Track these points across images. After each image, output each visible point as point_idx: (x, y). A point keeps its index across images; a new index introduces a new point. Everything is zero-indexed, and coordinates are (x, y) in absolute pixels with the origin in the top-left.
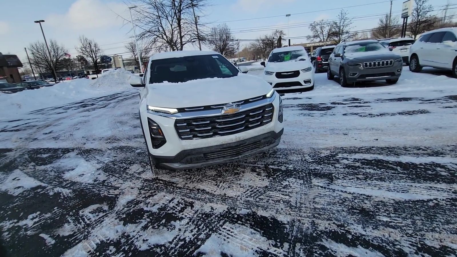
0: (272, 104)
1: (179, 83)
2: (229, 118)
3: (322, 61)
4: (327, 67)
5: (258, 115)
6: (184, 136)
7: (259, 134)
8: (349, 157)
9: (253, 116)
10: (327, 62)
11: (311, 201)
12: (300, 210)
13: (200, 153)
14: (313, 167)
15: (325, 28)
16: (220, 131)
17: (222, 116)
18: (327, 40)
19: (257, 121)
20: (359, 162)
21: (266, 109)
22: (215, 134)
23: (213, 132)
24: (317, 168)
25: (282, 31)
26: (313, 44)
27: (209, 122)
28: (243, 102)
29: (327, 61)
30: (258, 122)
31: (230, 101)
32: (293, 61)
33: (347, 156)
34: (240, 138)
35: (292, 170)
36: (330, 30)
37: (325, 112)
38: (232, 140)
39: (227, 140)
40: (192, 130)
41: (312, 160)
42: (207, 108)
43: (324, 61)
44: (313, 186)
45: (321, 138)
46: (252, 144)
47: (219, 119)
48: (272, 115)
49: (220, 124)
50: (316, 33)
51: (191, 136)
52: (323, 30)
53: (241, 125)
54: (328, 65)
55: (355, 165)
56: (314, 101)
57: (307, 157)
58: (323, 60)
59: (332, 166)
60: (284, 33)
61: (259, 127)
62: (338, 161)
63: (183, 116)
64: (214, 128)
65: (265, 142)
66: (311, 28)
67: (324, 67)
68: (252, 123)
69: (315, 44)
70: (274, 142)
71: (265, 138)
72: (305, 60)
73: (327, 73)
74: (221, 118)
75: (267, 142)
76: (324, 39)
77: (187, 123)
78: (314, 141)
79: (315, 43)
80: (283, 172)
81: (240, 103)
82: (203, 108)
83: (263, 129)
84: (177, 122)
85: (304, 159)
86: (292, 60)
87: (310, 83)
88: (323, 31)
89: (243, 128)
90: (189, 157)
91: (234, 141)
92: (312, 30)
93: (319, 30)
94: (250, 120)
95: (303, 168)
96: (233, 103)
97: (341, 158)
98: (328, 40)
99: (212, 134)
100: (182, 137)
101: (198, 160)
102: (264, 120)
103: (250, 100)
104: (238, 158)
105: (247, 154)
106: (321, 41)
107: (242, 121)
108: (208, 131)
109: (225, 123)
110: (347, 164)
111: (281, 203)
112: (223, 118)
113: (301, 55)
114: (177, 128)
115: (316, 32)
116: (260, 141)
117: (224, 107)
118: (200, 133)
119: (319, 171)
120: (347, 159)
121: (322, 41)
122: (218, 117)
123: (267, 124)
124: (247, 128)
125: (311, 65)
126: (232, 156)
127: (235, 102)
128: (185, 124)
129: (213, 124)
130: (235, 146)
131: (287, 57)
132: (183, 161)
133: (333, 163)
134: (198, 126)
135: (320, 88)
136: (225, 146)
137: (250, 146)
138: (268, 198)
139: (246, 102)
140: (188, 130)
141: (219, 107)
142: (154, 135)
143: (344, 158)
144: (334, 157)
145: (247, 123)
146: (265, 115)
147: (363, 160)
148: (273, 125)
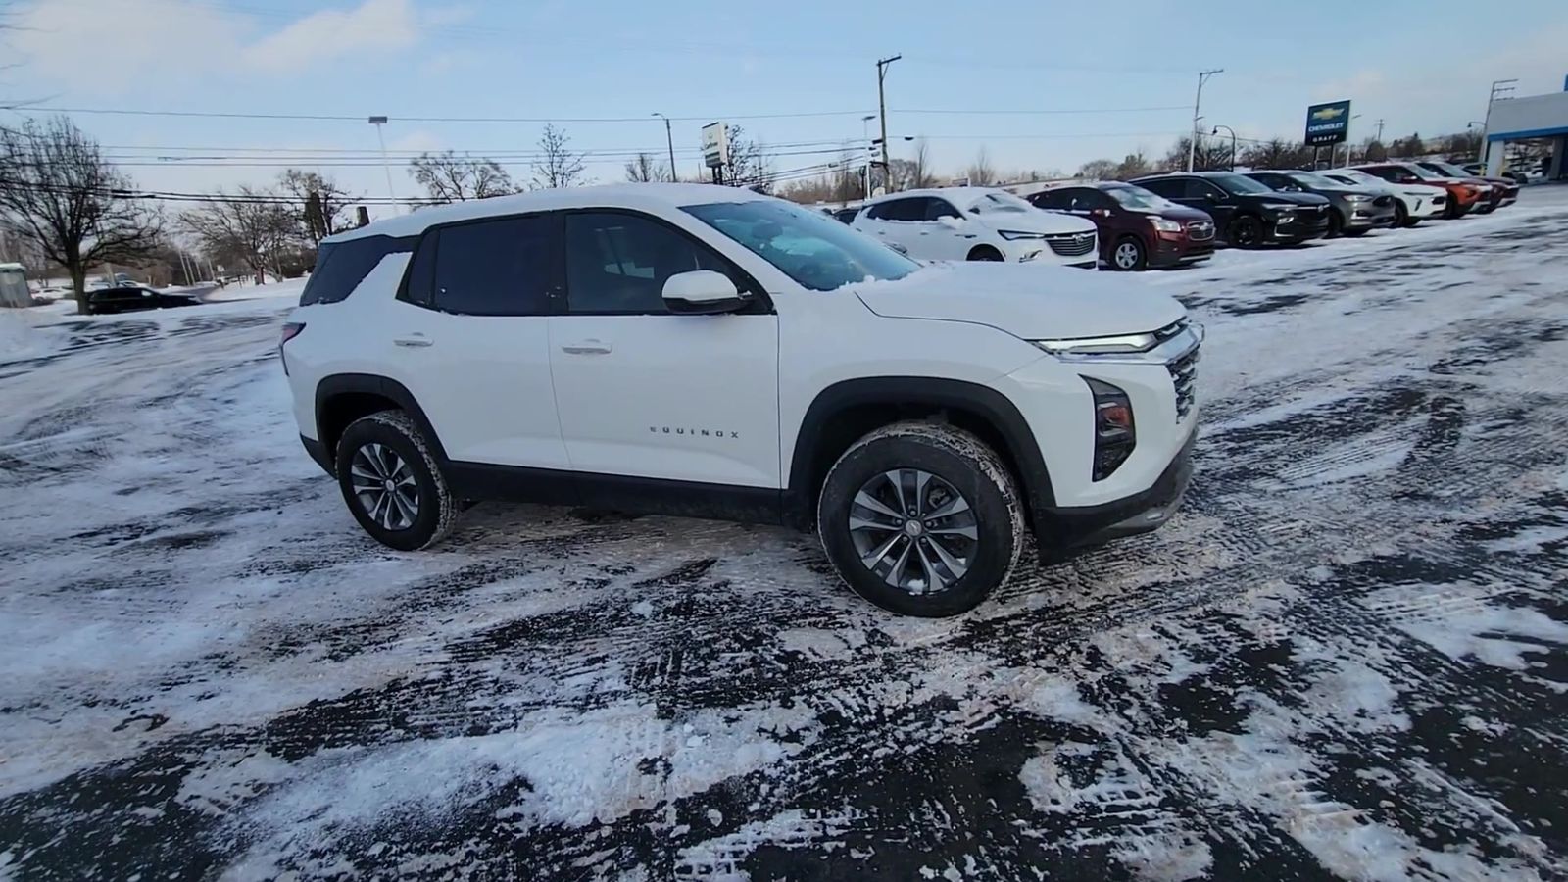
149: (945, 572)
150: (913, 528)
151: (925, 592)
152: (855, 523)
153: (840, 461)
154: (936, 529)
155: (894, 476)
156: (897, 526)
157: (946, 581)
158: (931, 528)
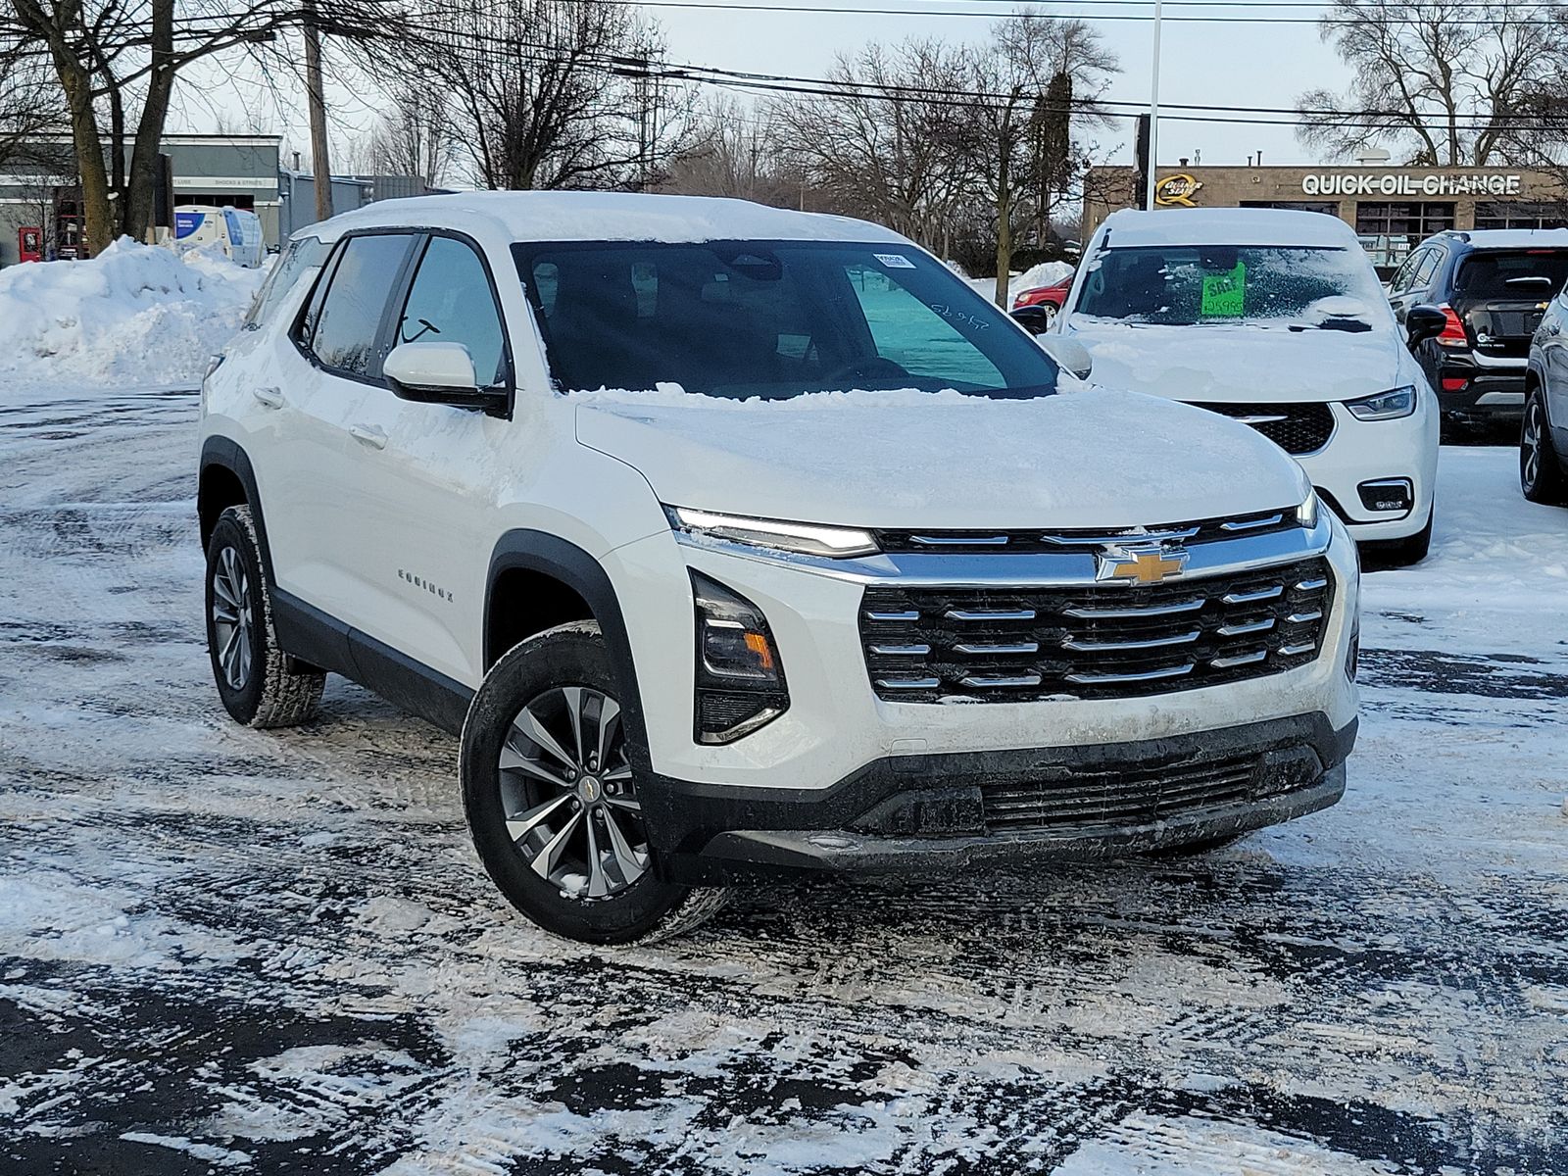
0: (1322, 561)
1: (754, 401)
2: (1128, 603)
3: (1473, 344)
4: (1519, 397)
5: (1258, 610)
6: (896, 678)
7: (1259, 717)
9: (1238, 614)
10: (1522, 362)
11: (1533, 1058)
12: (1487, 1083)
13: (970, 780)
14: (1518, 945)
15: (1468, 43)
16: (1078, 670)
17: (1099, 590)
18: (1482, 157)
19: (1253, 641)
21: (1300, 586)
22: (1054, 685)
23: (1044, 675)
24: (1540, 950)
25: (1076, 30)
26: (1364, 184)
27: (1030, 615)
28: (1193, 532)
29: (1519, 347)
30: (1253, 650)
31: (1135, 519)
32: (1276, 327)
34: (1171, 721)
35: (1403, 955)
36: (1514, 67)
37: (1543, 704)
38: (1133, 723)
39: (1107, 724)
40: (941, 654)
41: (1505, 923)
42: (1026, 541)
43: (1486, 351)
44: (1532, 1012)
45: (1534, 833)
46: (1220, 764)
47: (1081, 604)
48: (1321, 624)
49: (1081, 629)
50: (1387, 86)
51: (934, 683)
52: (1453, 65)
53: (1178, 654)
54: (1530, 381)
56: (1446, 638)
57: (1477, 911)
58: (1482, 338)
60: (1100, 46)
61: (1258, 675)
63: (904, 574)
64: (1051, 651)
65: (1282, 765)
66: (1342, 32)
67: (1488, 398)
68: (1228, 646)
69: (1381, 184)
70: (1320, 781)
71: (1281, 745)
72: (1368, 328)
73: (1515, 452)
74: (1091, 602)
75: (1290, 765)
76: (1455, 143)
77: (921, 611)
78: (1504, 845)
79: (1377, 172)
80: (1352, 960)
81: (1181, 536)
82: (1004, 540)
83: (1280, 692)
84: (873, 599)
85: (1454, 916)
86: (1261, 322)
87: (1408, 505)
88: (1447, 73)
89: (1187, 669)
90: (905, 800)
91: (1142, 735)
92: (1351, 48)
93: (1418, 57)
94: (1221, 631)
95: (1462, 949)
96: (1148, 528)
98: (1495, 159)
99: (1035, 680)
100: (887, 684)
101: (949, 821)
102: (1286, 645)
103: (1225, 526)
104: (1150, 835)
105: (1193, 820)
106: (1425, 160)
107: (1185, 631)
108: (1018, 665)
109: (1110, 629)
111: (1383, 1059)
112: (1098, 604)
113: (1329, 290)
114: (869, 634)
115: (1389, 75)
116: (1256, 757)
117: (1110, 545)
118: (975, 673)
119: (1555, 962)
121: (1443, 157)
122: (1077, 595)
123: (1297, 665)
124: (1205, 676)
125: (1411, 373)
126: (1119, 817)
127: (1157, 528)
128: (914, 616)
129: (1046, 631)
130: (1147, 763)
131: (1223, 289)
132: (868, 819)
134: (970, 632)
135: (1480, 555)
136: (1094, 759)
137: (1206, 779)
138: (1311, 1044)
139: (1210, 530)
140: (925, 650)
141: (1088, 542)
142: (716, 664)
145: (1206, 650)
146: (1292, 618)
148: (1327, 677)
149: (613, 870)
150: (589, 789)
151: (581, 896)
152: (509, 759)
153: (508, 653)
154: (619, 798)
155: (573, 695)
156: (568, 780)
157: (613, 885)
158: (612, 795)
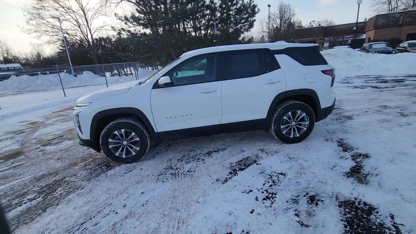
8: (29, 204)
20: (14, 205)
33: (31, 204)
55: (19, 199)
59: (42, 186)
62: (40, 193)
97: (38, 198)
110: (28, 195)
120: (30, 200)
133: (43, 188)
143: (34, 199)
144: (45, 194)
147: (11, 210)
